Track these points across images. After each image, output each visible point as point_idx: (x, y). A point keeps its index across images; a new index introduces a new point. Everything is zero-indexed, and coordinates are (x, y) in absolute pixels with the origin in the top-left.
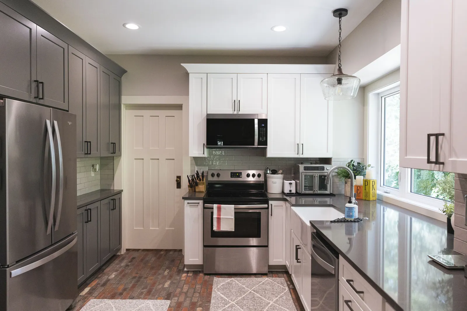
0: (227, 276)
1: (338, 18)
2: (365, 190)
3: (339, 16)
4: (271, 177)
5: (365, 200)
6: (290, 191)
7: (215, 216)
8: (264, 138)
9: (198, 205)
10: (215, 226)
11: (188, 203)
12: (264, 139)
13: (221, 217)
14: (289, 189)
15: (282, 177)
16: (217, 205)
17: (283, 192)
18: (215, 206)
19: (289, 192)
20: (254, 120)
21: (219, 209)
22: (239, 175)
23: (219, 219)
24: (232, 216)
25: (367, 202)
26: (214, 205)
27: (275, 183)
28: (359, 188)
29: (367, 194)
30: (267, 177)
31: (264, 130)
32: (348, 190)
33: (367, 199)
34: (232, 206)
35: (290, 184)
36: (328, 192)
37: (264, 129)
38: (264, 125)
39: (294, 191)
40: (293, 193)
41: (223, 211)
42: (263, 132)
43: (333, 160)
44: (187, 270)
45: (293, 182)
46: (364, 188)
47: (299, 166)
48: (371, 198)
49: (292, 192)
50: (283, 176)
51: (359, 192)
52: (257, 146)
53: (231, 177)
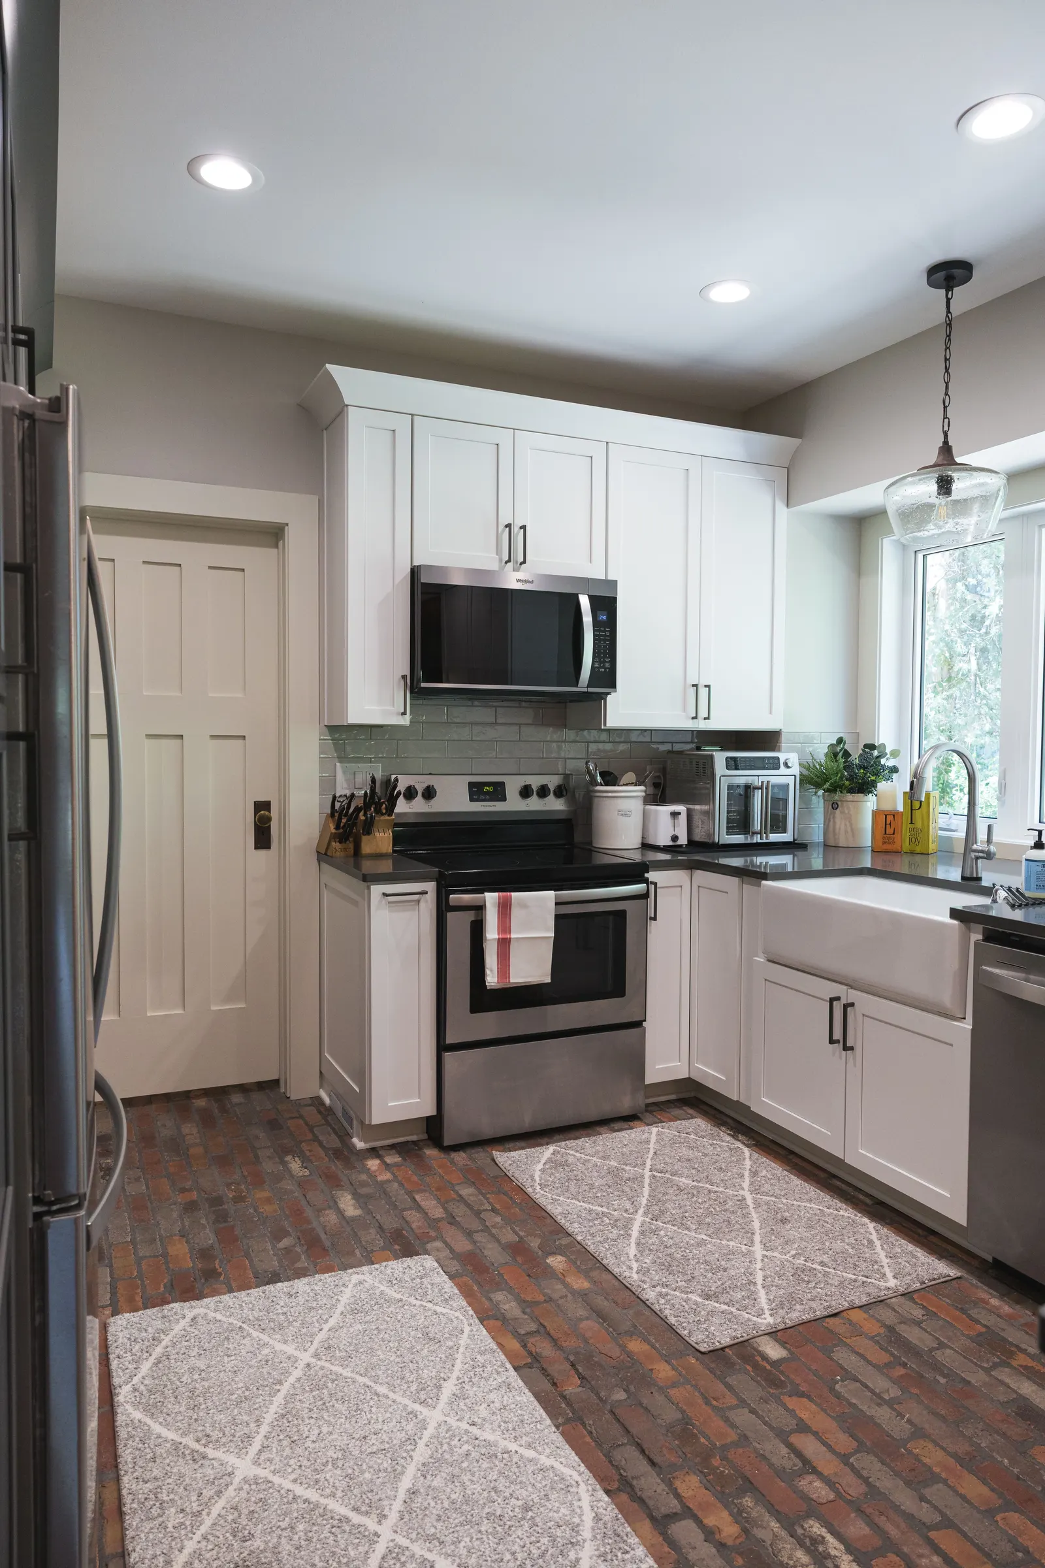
0: (523, 1144)
1: (943, 291)
2: (911, 823)
3: (944, 283)
4: (610, 794)
5: (912, 853)
6: (675, 838)
7: (492, 933)
8: (607, 660)
9: (418, 901)
10: (491, 971)
11: (385, 895)
12: (607, 665)
13: (513, 936)
14: (671, 833)
15: (644, 794)
16: (496, 894)
17: (646, 846)
18: (491, 899)
19: (671, 843)
20: (576, 596)
21: (505, 909)
22: (498, 792)
23: (504, 944)
24: (547, 930)
25: (918, 858)
26: (488, 895)
27: (626, 814)
28: (890, 818)
29: (920, 834)
30: (593, 794)
31: (608, 634)
32: (843, 827)
33: (918, 850)
34: (549, 897)
35: (675, 815)
36: (786, 837)
37: (605, 631)
38: (604, 618)
39: (683, 840)
40: (681, 846)
41: (516, 914)
42: (605, 640)
43: (783, 738)
44: (368, 1146)
45: (681, 808)
46: (906, 818)
47: (712, 757)
48: (932, 847)
49: (679, 843)
50: (645, 792)
51: (890, 831)
52: (585, 690)
53: (472, 800)
